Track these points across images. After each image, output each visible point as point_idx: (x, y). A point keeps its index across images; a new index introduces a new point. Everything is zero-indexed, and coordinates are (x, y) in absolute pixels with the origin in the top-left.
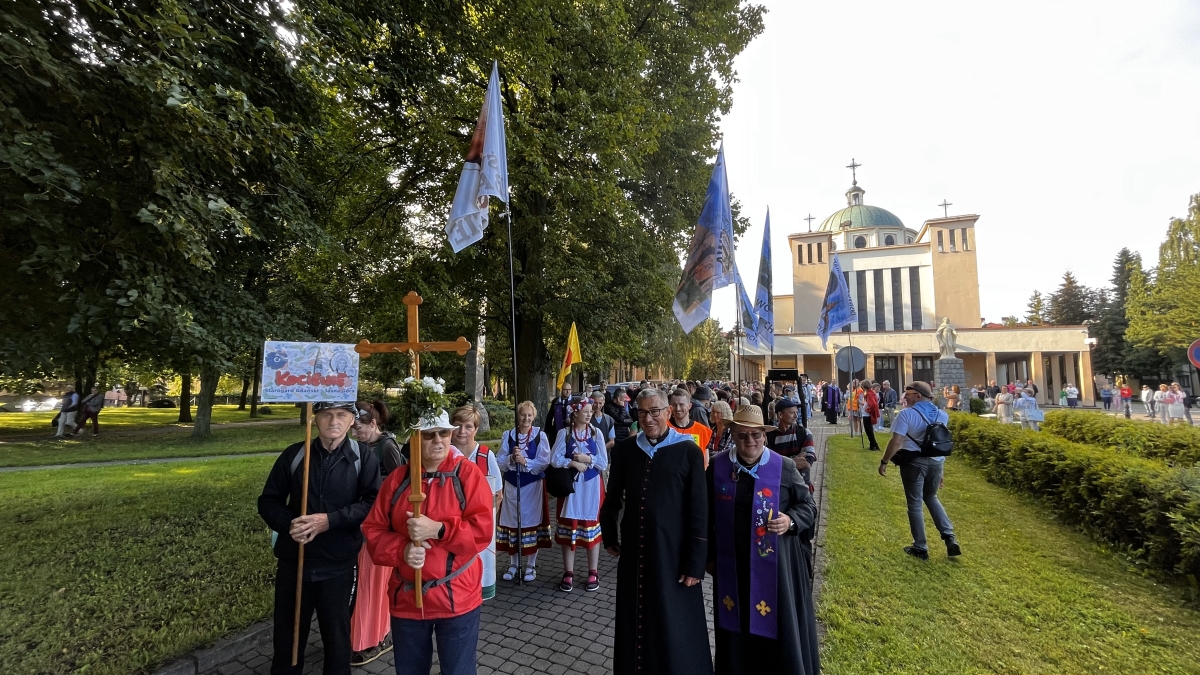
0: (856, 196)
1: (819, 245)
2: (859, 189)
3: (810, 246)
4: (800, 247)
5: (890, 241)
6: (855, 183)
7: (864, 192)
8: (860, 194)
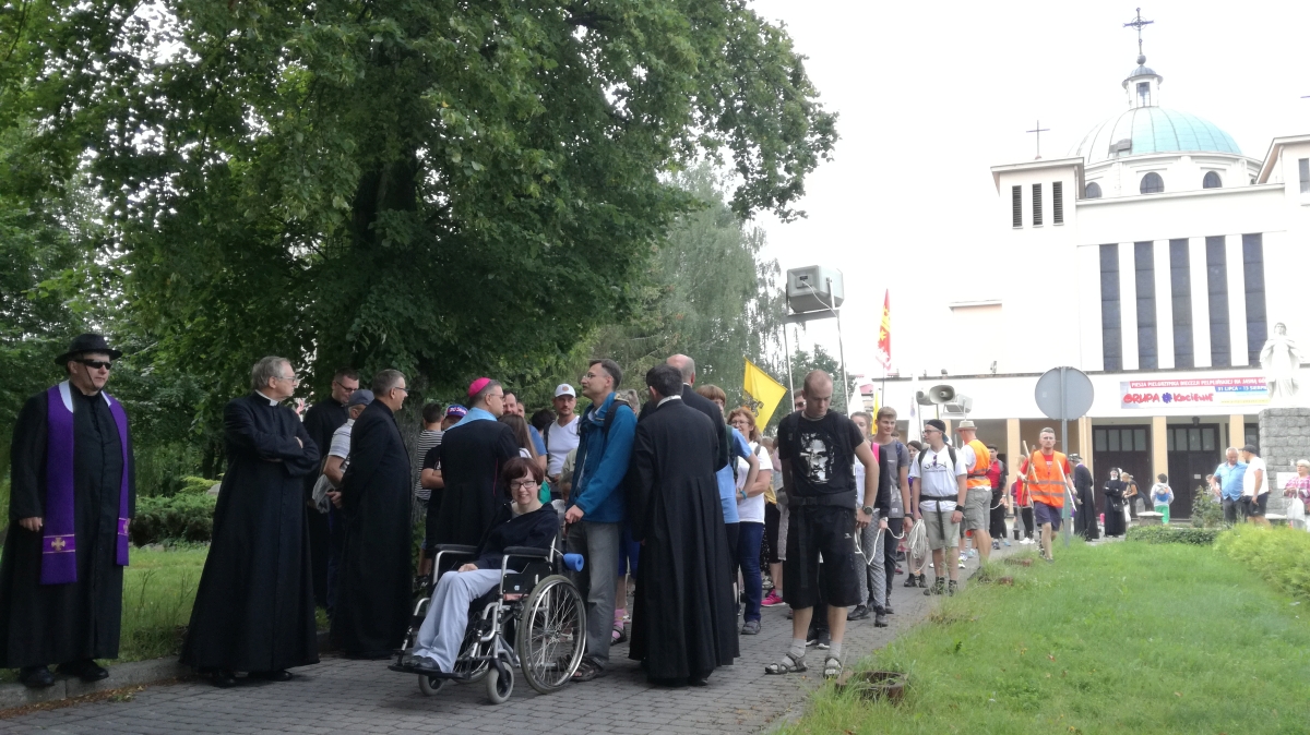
0: (1144, 88)
1: (1057, 187)
2: (1151, 75)
3: (1037, 189)
4: (1017, 191)
5: (1212, 180)
6: (1141, 61)
7: (1160, 79)
8: (1153, 83)
